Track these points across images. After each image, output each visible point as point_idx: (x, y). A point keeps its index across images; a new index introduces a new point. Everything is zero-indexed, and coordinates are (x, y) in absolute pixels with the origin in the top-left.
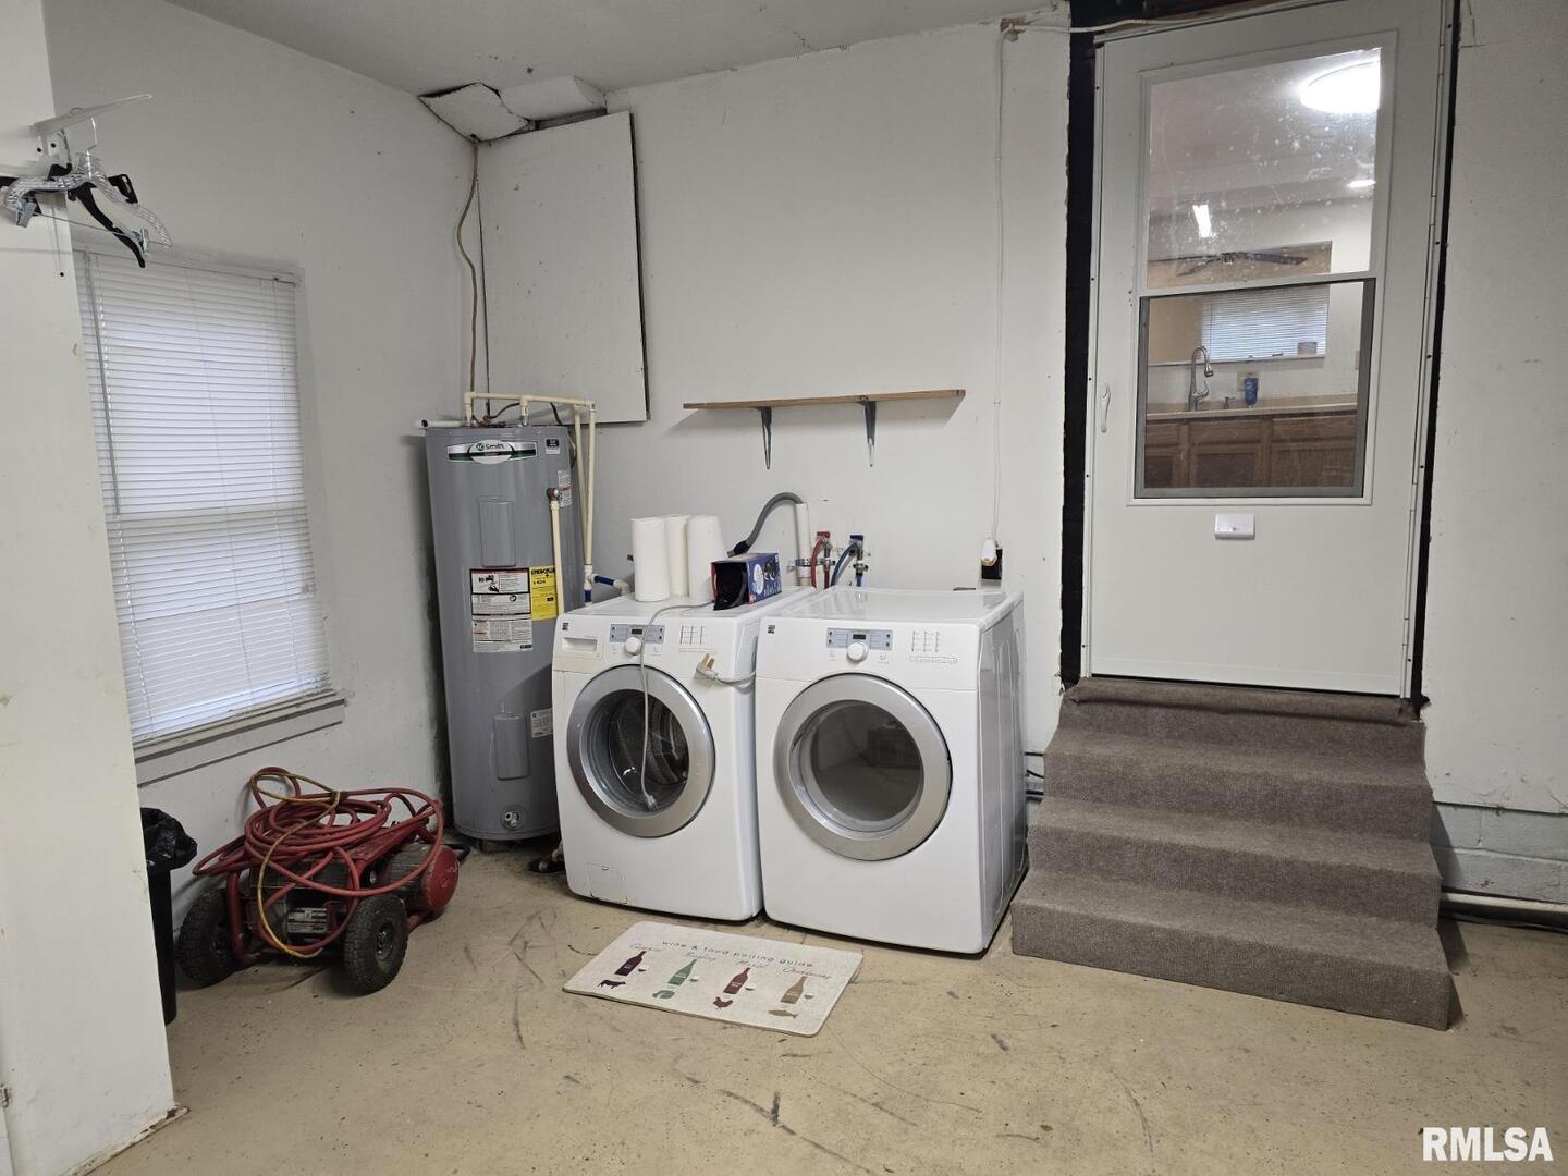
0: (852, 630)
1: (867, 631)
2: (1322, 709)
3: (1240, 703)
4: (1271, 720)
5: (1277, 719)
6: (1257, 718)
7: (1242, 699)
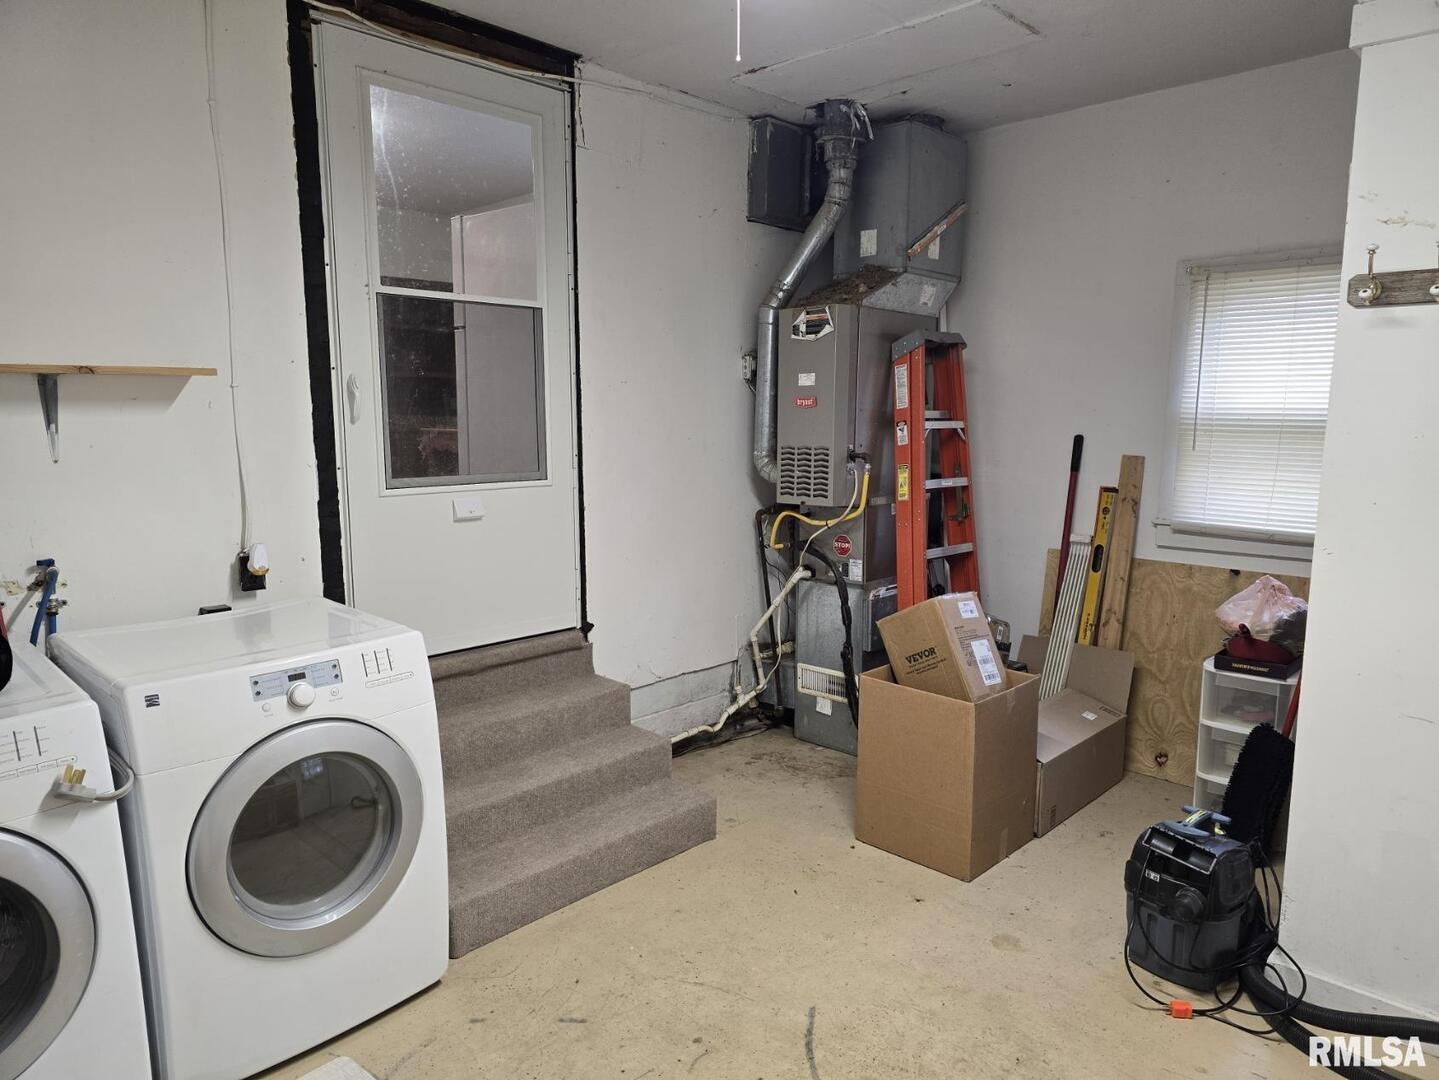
0: (286, 671)
1: (305, 668)
2: (541, 650)
3: (489, 662)
4: (505, 669)
5: (511, 667)
6: (496, 671)
7: (490, 657)
